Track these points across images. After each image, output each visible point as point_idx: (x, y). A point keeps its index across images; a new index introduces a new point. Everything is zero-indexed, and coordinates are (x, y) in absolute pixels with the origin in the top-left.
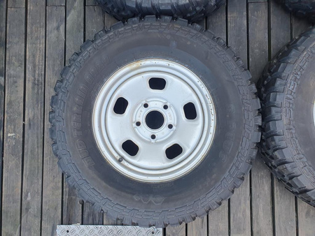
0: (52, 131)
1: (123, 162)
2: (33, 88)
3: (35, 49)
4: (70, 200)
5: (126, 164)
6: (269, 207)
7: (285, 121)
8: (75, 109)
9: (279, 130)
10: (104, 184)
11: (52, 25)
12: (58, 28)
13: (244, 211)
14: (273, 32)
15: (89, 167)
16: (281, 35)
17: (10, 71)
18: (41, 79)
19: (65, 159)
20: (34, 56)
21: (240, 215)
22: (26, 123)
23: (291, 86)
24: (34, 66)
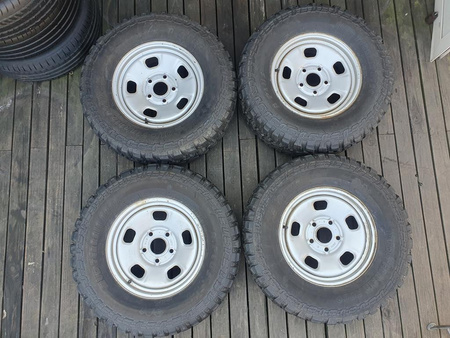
0: (73, 261)
1: (132, 284)
2: (53, 219)
3: (55, 184)
4: (86, 322)
5: (134, 285)
6: (264, 317)
7: (255, 244)
8: (92, 242)
9: (251, 251)
10: (115, 302)
11: (70, 162)
12: (76, 165)
13: (243, 322)
14: (260, 163)
15: (104, 289)
16: (266, 162)
17: (32, 205)
18: (60, 211)
19: (83, 284)
20: (54, 190)
21: (239, 326)
22: (46, 252)
23: (259, 217)
24: (54, 200)
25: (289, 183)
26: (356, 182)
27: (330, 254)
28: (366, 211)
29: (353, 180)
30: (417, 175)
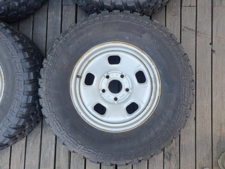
9: (41, 95)
21: (47, 155)
25: (82, 34)
26: (146, 36)
27: (118, 104)
28: (153, 67)
29: (143, 36)
30: (211, 44)
